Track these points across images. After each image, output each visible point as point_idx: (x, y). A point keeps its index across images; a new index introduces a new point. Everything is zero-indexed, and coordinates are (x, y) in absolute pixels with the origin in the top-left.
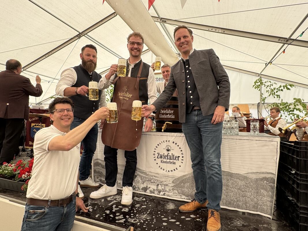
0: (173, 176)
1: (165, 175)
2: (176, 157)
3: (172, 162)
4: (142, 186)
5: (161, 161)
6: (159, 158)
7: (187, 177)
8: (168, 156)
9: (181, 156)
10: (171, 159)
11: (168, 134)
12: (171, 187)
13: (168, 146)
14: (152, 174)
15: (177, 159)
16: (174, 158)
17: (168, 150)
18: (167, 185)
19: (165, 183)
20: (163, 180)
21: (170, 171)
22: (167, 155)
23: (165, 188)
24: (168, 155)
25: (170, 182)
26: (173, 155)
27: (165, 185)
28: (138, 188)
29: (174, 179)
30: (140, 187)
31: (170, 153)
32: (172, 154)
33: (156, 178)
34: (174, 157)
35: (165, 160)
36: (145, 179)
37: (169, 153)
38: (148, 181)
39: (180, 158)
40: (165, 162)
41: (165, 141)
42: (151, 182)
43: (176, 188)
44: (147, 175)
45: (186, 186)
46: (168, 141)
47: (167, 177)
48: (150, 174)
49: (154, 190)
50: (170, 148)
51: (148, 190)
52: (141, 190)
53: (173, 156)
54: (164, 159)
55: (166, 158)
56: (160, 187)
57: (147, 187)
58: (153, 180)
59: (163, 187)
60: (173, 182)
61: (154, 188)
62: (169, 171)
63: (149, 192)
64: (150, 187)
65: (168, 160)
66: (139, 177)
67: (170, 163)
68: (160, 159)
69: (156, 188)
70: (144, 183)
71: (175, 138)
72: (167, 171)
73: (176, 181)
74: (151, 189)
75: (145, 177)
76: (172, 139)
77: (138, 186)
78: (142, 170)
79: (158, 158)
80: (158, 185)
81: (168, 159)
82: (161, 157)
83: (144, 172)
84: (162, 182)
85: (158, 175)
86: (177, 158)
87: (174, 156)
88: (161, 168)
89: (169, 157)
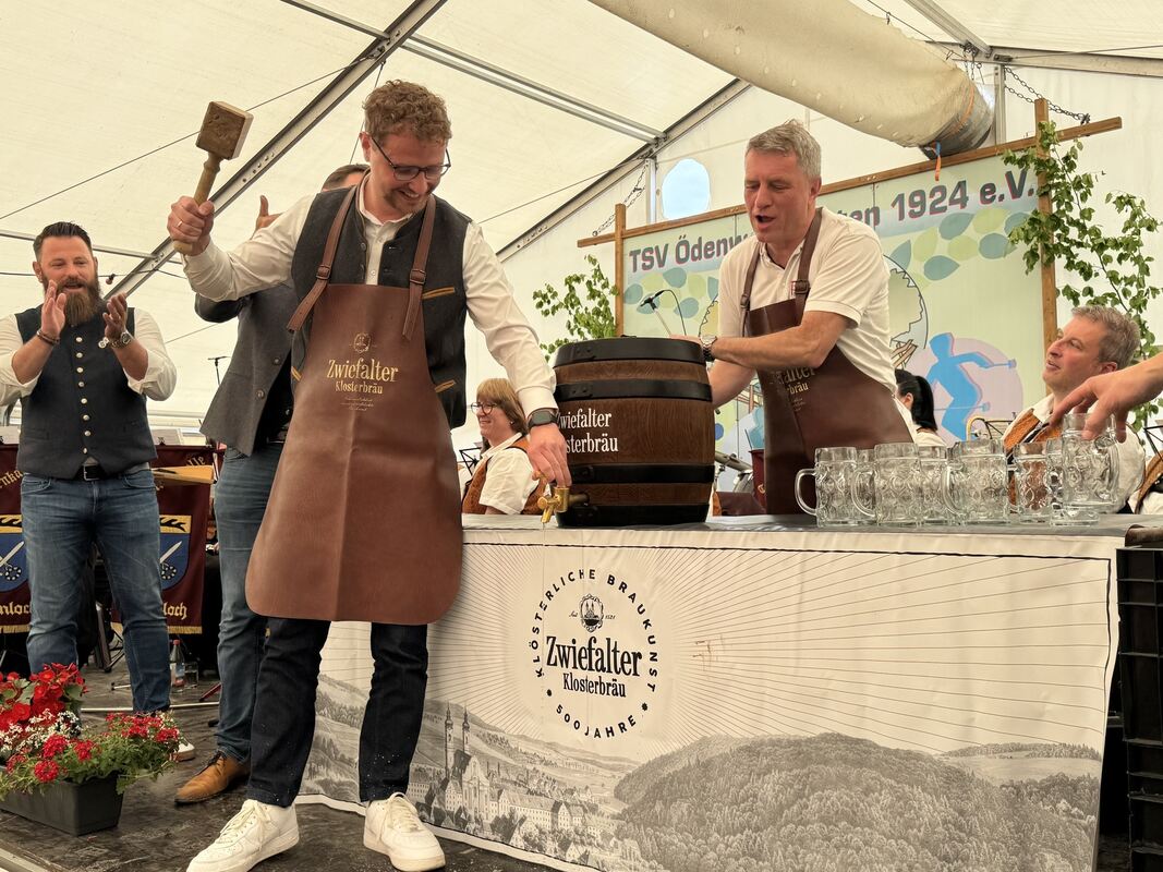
0: (616, 759)
1: (584, 752)
2: (626, 659)
3: (609, 685)
4: (492, 811)
5: (566, 681)
6: (555, 664)
7: (679, 767)
8: (593, 652)
9: (646, 650)
10: (603, 669)
11: (586, 535)
12: (610, 820)
13: (590, 602)
14: (532, 749)
15: (631, 666)
16: (619, 666)
17: (591, 622)
18: (593, 809)
19: (584, 797)
20: (576, 779)
21: (603, 733)
22: (587, 647)
23: (584, 824)
24: (590, 649)
25: (600, 788)
26: (612, 648)
27: (585, 811)
28: (477, 821)
29: (623, 776)
30: (485, 817)
31: (600, 634)
32: (609, 640)
33: (548, 771)
34: (619, 656)
35: (579, 674)
36: (503, 774)
37: (593, 634)
38: (515, 783)
39: (644, 664)
40: (583, 686)
41: (576, 576)
42: (530, 792)
43: (631, 824)
44: (511, 752)
45: (675, 820)
46: (587, 574)
47: (592, 762)
48: (523, 747)
49: (541, 832)
50: (597, 612)
51: (516, 831)
52: (488, 833)
53: (612, 654)
54: (575, 667)
55: (585, 662)
56: (566, 822)
57: (512, 814)
58: (536, 781)
59: (577, 821)
60: (618, 794)
61: (540, 823)
62: (597, 734)
63: (521, 843)
64: (523, 820)
65: (594, 676)
66: (478, 765)
67: (603, 688)
68: (560, 670)
69: (550, 824)
70: (500, 792)
71: (617, 556)
72: (592, 733)
73: (632, 787)
74: (528, 827)
75: (506, 763)
76: (604, 564)
77: (476, 812)
78: (496, 729)
79: (552, 662)
80: (556, 807)
81: (591, 669)
82: (564, 659)
83: (500, 735)
84: (572, 792)
85: (554, 755)
86: (629, 662)
87: (615, 651)
88: (567, 718)
89: (595, 658)
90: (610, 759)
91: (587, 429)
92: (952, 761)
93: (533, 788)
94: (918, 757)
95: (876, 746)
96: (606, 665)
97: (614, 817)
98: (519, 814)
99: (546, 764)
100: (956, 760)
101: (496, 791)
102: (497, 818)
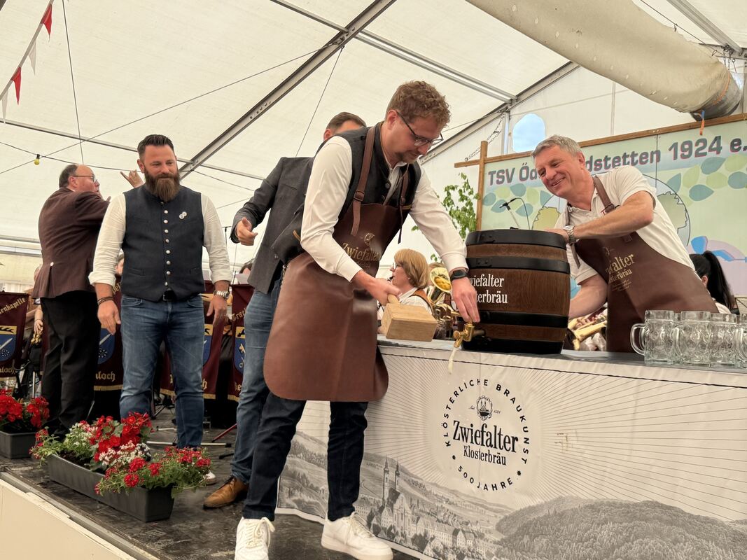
0: (498, 505)
1: (475, 498)
2: (507, 440)
3: (495, 456)
4: (413, 530)
5: (465, 451)
6: (459, 439)
7: (541, 515)
8: (485, 434)
9: (521, 436)
10: (491, 446)
11: (484, 356)
12: (492, 544)
13: (483, 400)
14: (441, 493)
15: (511, 445)
16: (502, 444)
17: (484, 414)
18: (481, 536)
19: (475, 528)
20: (470, 515)
21: (490, 488)
22: (480, 430)
23: (474, 545)
24: (483, 431)
25: (488, 524)
26: (498, 432)
27: (476, 537)
28: (402, 535)
29: (502, 517)
30: (407, 532)
31: (490, 422)
32: (496, 427)
33: (451, 508)
34: (502, 438)
35: (475, 447)
36: (421, 507)
37: (485, 422)
38: (429, 514)
39: (520, 445)
40: (477, 455)
41: (475, 382)
42: (438, 521)
43: (506, 549)
44: (426, 494)
45: (537, 549)
46: (482, 382)
47: (482, 506)
48: (435, 491)
49: (445, 548)
50: (488, 407)
51: (428, 544)
52: (410, 544)
53: (498, 436)
54: (472, 442)
55: (479, 440)
56: (461, 542)
57: (425, 535)
58: (442, 514)
59: (470, 543)
60: (499, 528)
61: (445, 542)
62: (486, 488)
63: (431, 553)
64: (432, 539)
65: (484, 450)
66: (405, 500)
67: (491, 458)
68: (461, 443)
69: (451, 543)
70: (418, 519)
71: (504, 371)
72: (482, 487)
73: (508, 525)
74: (437, 543)
75: (422, 500)
76: (494, 376)
77: (402, 530)
78: (413, 476)
79: (457, 437)
80: (455, 533)
81: (482, 445)
82: (465, 437)
83: (420, 482)
84: (467, 524)
85: (455, 498)
86: (509, 442)
87: (500, 434)
88: (466, 475)
89: (485, 438)
90: (494, 505)
91: (487, 288)
92: (739, 527)
93: (441, 518)
94: (713, 522)
95: (683, 512)
96: (493, 443)
97: (495, 543)
98: (431, 534)
99: (450, 504)
100: (741, 526)
101: (415, 517)
102: (416, 535)
